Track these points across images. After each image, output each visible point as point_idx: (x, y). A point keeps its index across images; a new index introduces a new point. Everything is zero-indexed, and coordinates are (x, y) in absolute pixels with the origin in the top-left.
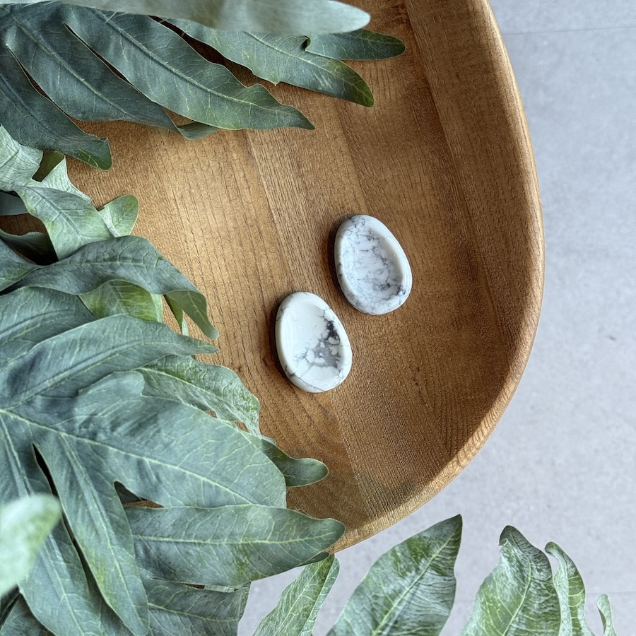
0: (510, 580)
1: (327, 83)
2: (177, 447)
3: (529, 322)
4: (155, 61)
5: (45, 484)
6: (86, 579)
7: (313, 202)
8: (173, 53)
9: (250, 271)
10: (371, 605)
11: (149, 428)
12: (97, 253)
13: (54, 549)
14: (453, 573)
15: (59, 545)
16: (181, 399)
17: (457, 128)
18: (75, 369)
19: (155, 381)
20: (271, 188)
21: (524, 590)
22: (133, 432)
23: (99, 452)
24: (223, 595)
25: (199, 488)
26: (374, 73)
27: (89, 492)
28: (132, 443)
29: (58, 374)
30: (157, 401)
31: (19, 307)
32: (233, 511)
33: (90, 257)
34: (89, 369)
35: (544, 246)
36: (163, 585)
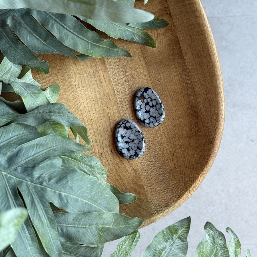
0: (209, 244)
1: (137, 39)
2: (75, 188)
3: (218, 136)
4: (68, 30)
5: (22, 203)
6: (38, 241)
7: (131, 87)
8: (75, 27)
9: (106, 115)
10: (154, 253)
11: (64, 180)
12: (44, 110)
13: (25, 229)
14: (187, 240)
15: (27, 228)
16: (77, 169)
17: (189, 57)
18: (34, 156)
19: (66, 161)
20: (114, 81)
21: (215, 248)
22: (57, 182)
23: (43, 190)
24: (93, 248)
25: (84, 205)
26: (156, 34)
27: (39, 206)
28: (57, 186)
29: (27, 158)
30: (67, 169)
31: (12, 131)
32: (97, 214)
33: (41, 111)
34: (40, 156)
35: (225, 105)
36: (68, 244)
